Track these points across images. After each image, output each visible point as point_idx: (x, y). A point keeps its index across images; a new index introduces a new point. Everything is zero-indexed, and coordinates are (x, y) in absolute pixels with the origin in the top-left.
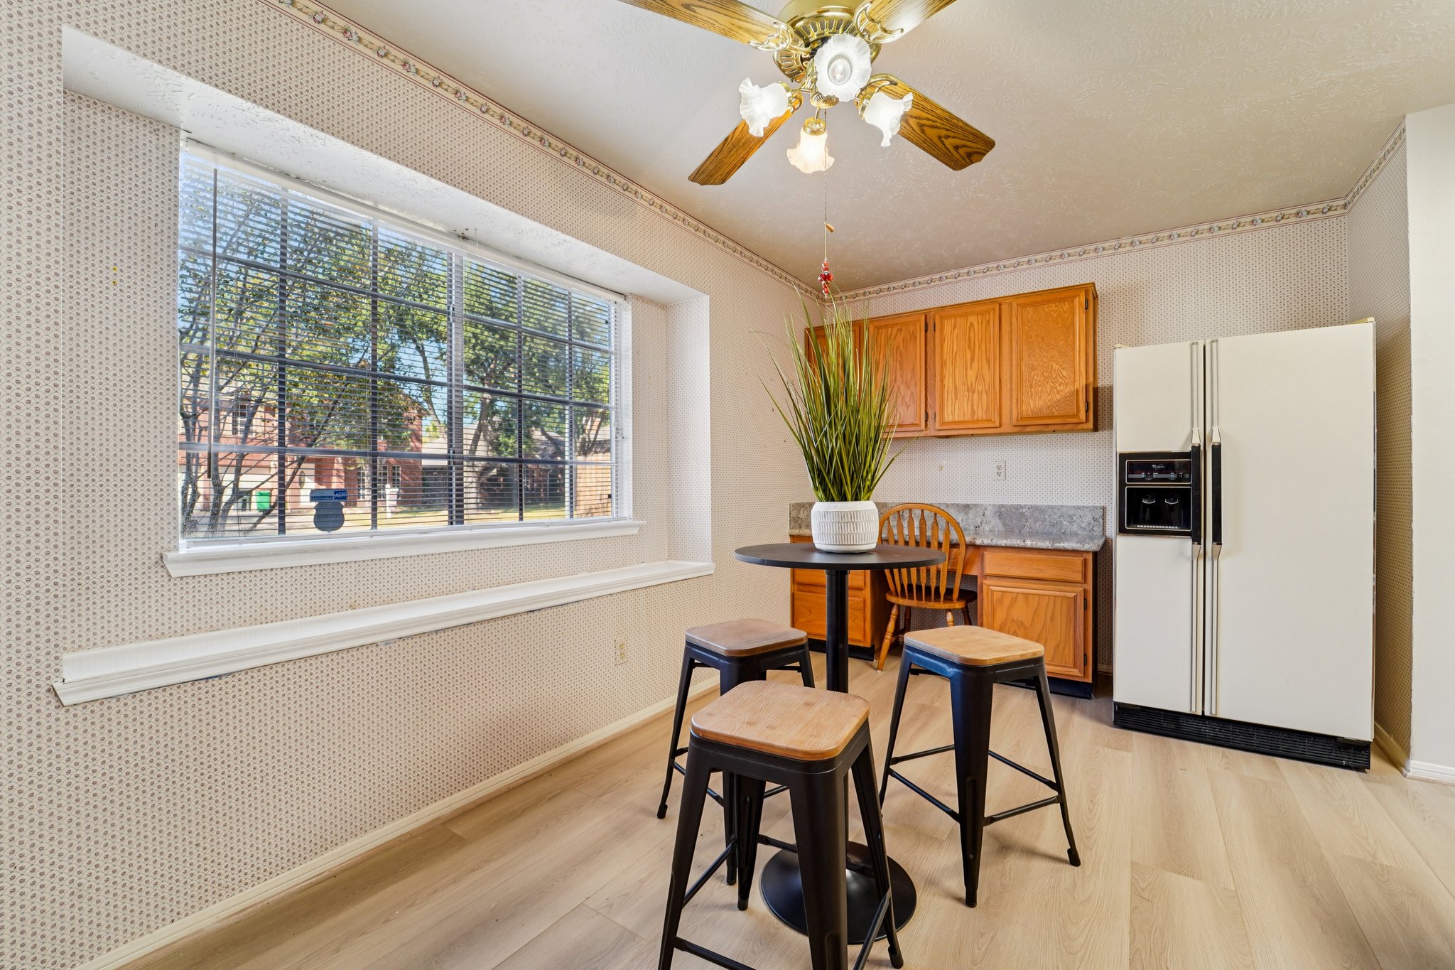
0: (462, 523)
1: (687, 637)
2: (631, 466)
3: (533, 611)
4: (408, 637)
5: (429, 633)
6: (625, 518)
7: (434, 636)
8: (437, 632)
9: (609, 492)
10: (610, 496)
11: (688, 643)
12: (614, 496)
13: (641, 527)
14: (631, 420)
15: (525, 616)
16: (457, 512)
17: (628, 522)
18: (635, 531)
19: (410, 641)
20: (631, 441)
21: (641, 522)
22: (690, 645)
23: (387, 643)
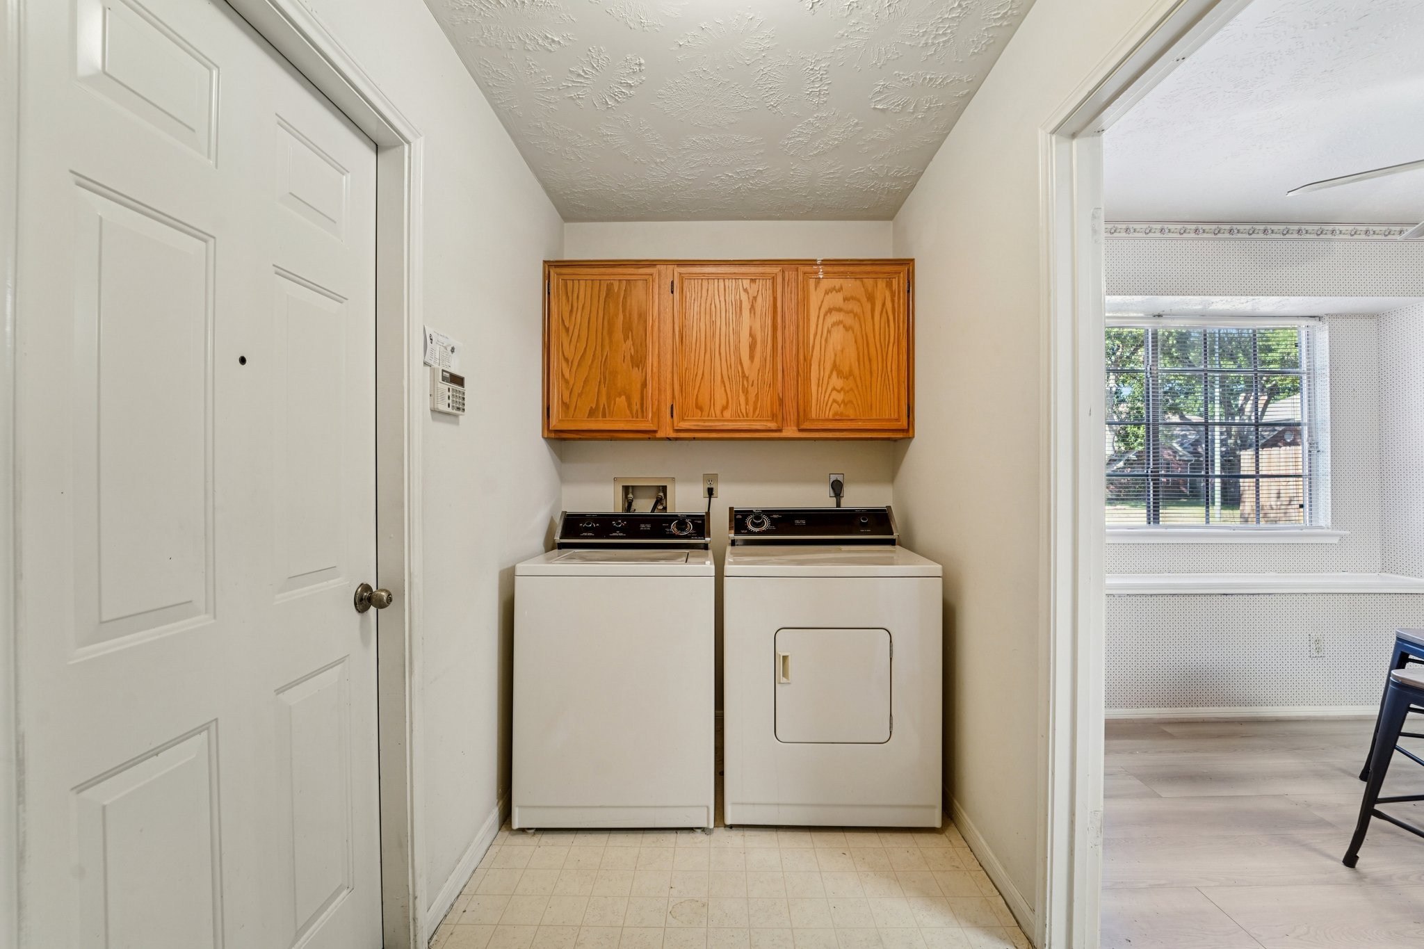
0: (1158, 523)
1: (1398, 633)
2: (1329, 478)
3: (1227, 595)
4: (1133, 595)
5: (1146, 595)
6: (1321, 528)
7: (1149, 598)
8: (1151, 595)
9: (1301, 503)
10: (1301, 506)
11: (1398, 639)
12: (1307, 506)
13: (1342, 537)
14: (1329, 435)
15: (1219, 597)
16: (1154, 511)
17: (1325, 531)
18: (1336, 540)
19: (1133, 597)
20: (1329, 454)
21: (1342, 532)
22: (1400, 640)
23: (1120, 596)
